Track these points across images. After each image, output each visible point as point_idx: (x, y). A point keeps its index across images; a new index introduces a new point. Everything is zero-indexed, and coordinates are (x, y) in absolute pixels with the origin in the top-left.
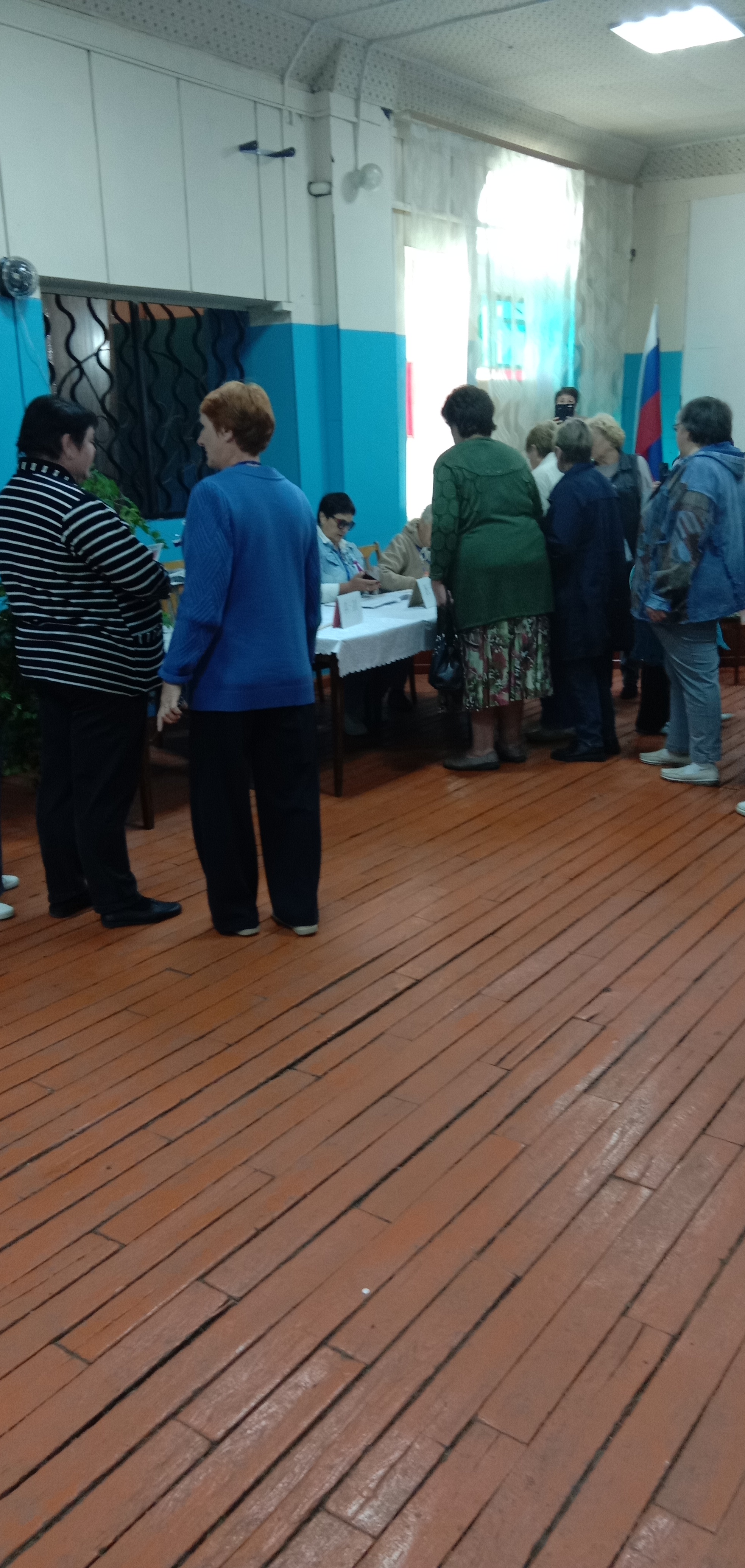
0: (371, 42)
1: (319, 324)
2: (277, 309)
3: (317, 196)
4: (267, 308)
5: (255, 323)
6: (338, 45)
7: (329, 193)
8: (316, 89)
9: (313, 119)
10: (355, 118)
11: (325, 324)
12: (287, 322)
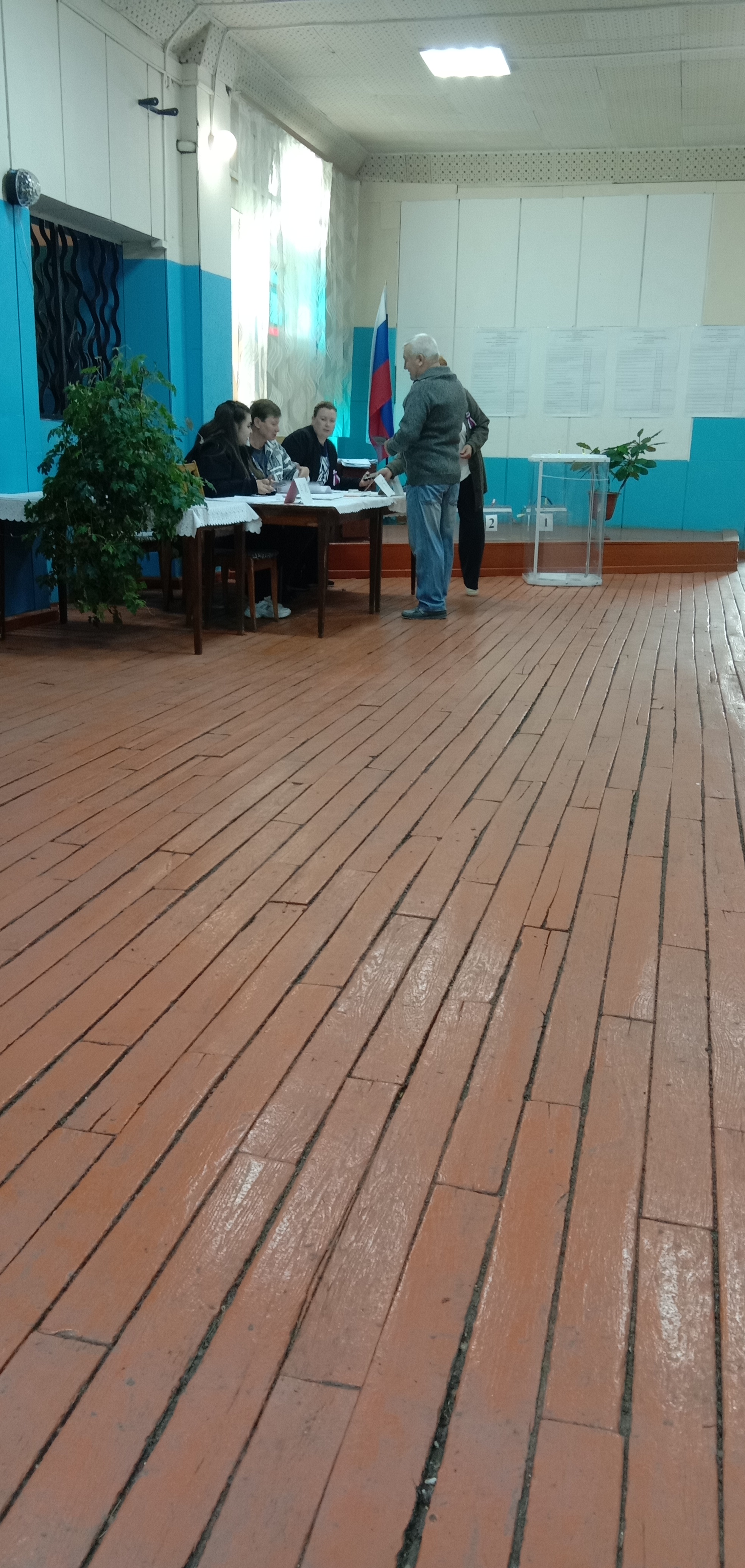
0: (228, 29)
1: (182, 264)
2: (156, 245)
3: (182, 152)
4: (148, 243)
5: (128, 255)
6: (206, 28)
7: (195, 152)
8: (183, 61)
9: (180, 86)
10: (211, 91)
11: (187, 264)
12: (162, 257)
